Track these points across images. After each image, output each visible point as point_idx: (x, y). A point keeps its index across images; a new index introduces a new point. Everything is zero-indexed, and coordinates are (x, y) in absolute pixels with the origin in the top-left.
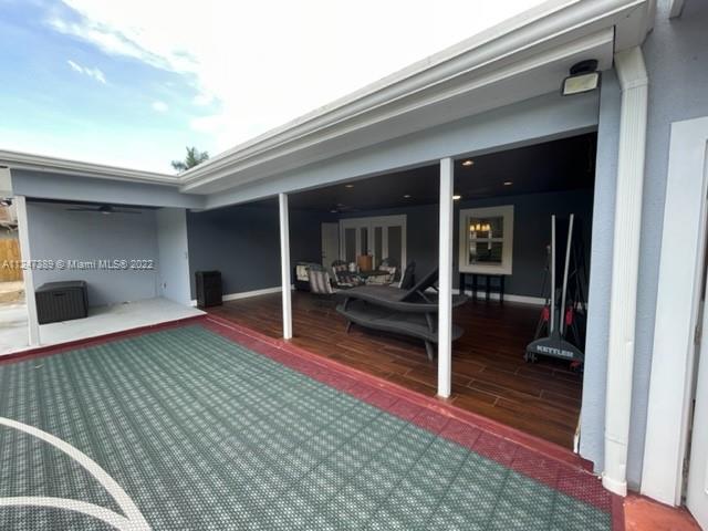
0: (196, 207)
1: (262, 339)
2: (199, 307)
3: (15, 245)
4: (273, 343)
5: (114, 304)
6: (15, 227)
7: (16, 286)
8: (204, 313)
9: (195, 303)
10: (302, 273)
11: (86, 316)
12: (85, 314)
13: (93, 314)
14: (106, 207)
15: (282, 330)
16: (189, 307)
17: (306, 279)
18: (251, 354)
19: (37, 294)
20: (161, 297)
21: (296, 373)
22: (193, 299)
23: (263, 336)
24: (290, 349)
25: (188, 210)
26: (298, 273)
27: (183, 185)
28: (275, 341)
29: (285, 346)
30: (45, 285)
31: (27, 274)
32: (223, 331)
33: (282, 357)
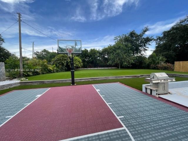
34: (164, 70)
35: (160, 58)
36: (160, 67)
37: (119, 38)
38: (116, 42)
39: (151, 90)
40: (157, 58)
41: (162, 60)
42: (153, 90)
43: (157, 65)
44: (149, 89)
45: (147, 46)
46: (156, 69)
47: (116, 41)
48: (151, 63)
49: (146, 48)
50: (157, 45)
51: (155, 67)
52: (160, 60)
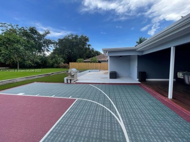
0: (140, 54)
1: (159, 95)
2: (139, 81)
3: (107, 64)
4: (163, 98)
5: (121, 77)
6: (108, 61)
7: (107, 71)
8: (140, 83)
9: (138, 80)
10: (180, 75)
11: (116, 79)
12: (116, 78)
13: (117, 78)
14: (121, 56)
15: (168, 95)
16: (136, 81)
17: (183, 78)
18: (154, 99)
19: (110, 73)
20: (130, 77)
21: (172, 111)
22: (137, 78)
23: (159, 94)
24: (170, 102)
25: (138, 55)
26: (178, 75)
27: (137, 49)
28: (164, 98)
29: (168, 100)
30: (111, 72)
31: (109, 69)
32: (145, 89)
33: (167, 104)
34: (64, 68)
35: (61, 59)
36: (61, 66)
37: (10, 27)
38: (3, 30)
39: (71, 80)
40: (59, 59)
41: (62, 61)
42: (72, 80)
43: (59, 65)
44: (69, 79)
45: (49, 47)
46: (59, 68)
47: (4, 28)
48: (54, 63)
49: (49, 49)
50: (55, 48)
51: (58, 66)
52: (61, 61)
